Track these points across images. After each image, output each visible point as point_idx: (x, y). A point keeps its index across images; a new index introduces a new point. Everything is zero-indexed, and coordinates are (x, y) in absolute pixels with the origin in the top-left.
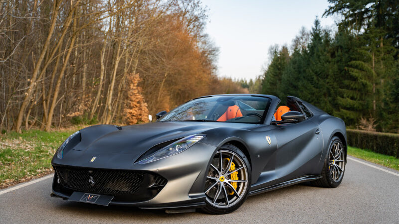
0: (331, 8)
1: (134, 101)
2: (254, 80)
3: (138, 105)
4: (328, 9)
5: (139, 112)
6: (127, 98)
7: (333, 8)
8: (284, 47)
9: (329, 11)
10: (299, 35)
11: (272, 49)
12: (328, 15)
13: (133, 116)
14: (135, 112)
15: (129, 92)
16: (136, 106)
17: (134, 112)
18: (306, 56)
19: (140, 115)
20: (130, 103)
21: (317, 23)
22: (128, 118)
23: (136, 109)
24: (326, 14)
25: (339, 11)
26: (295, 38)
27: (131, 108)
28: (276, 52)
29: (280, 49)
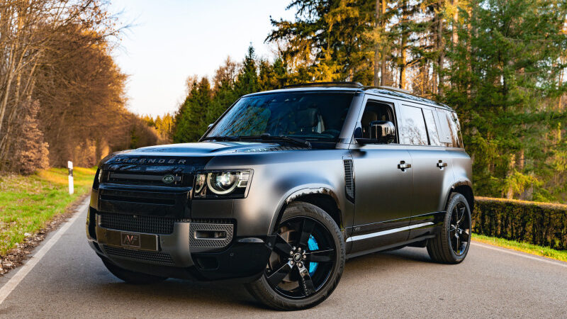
0: (274, 32)
1: (31, 139)
2: (162, 117)
3: (37, 145)
4: (271, 33)
5: (38, 155)
6: (21, 134)
7: (277, 32)
8: (203, 79)
9: (272, 35)
10: (224, 65)
11: (190, 80)
12: (270, 40)
13: (30, 161)
14: (34, 156)
15: (24, 126)
16: (34, 146)
17: (32, 154)
18: (237, 89)
19: (39, 159)
20: (25, 143)
21: (251, 50)
22: (23, 164)
23: (34, 151)
24: (269, 39)
25: (283, 37)
26: (218, 69)
27: (27, 149)
28: (195, 84)
29: (199, 80)
